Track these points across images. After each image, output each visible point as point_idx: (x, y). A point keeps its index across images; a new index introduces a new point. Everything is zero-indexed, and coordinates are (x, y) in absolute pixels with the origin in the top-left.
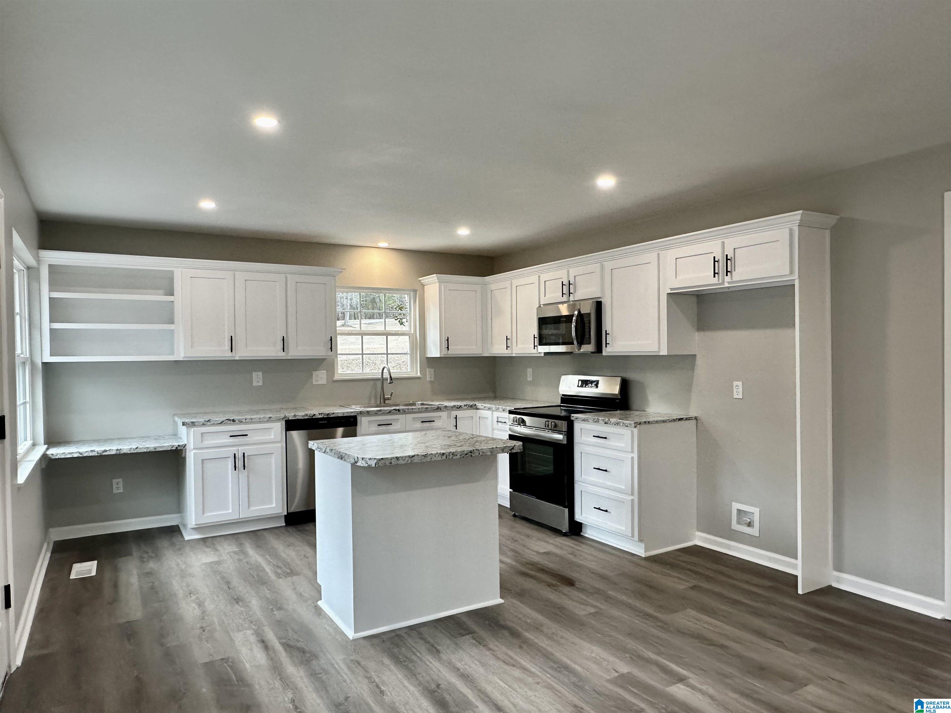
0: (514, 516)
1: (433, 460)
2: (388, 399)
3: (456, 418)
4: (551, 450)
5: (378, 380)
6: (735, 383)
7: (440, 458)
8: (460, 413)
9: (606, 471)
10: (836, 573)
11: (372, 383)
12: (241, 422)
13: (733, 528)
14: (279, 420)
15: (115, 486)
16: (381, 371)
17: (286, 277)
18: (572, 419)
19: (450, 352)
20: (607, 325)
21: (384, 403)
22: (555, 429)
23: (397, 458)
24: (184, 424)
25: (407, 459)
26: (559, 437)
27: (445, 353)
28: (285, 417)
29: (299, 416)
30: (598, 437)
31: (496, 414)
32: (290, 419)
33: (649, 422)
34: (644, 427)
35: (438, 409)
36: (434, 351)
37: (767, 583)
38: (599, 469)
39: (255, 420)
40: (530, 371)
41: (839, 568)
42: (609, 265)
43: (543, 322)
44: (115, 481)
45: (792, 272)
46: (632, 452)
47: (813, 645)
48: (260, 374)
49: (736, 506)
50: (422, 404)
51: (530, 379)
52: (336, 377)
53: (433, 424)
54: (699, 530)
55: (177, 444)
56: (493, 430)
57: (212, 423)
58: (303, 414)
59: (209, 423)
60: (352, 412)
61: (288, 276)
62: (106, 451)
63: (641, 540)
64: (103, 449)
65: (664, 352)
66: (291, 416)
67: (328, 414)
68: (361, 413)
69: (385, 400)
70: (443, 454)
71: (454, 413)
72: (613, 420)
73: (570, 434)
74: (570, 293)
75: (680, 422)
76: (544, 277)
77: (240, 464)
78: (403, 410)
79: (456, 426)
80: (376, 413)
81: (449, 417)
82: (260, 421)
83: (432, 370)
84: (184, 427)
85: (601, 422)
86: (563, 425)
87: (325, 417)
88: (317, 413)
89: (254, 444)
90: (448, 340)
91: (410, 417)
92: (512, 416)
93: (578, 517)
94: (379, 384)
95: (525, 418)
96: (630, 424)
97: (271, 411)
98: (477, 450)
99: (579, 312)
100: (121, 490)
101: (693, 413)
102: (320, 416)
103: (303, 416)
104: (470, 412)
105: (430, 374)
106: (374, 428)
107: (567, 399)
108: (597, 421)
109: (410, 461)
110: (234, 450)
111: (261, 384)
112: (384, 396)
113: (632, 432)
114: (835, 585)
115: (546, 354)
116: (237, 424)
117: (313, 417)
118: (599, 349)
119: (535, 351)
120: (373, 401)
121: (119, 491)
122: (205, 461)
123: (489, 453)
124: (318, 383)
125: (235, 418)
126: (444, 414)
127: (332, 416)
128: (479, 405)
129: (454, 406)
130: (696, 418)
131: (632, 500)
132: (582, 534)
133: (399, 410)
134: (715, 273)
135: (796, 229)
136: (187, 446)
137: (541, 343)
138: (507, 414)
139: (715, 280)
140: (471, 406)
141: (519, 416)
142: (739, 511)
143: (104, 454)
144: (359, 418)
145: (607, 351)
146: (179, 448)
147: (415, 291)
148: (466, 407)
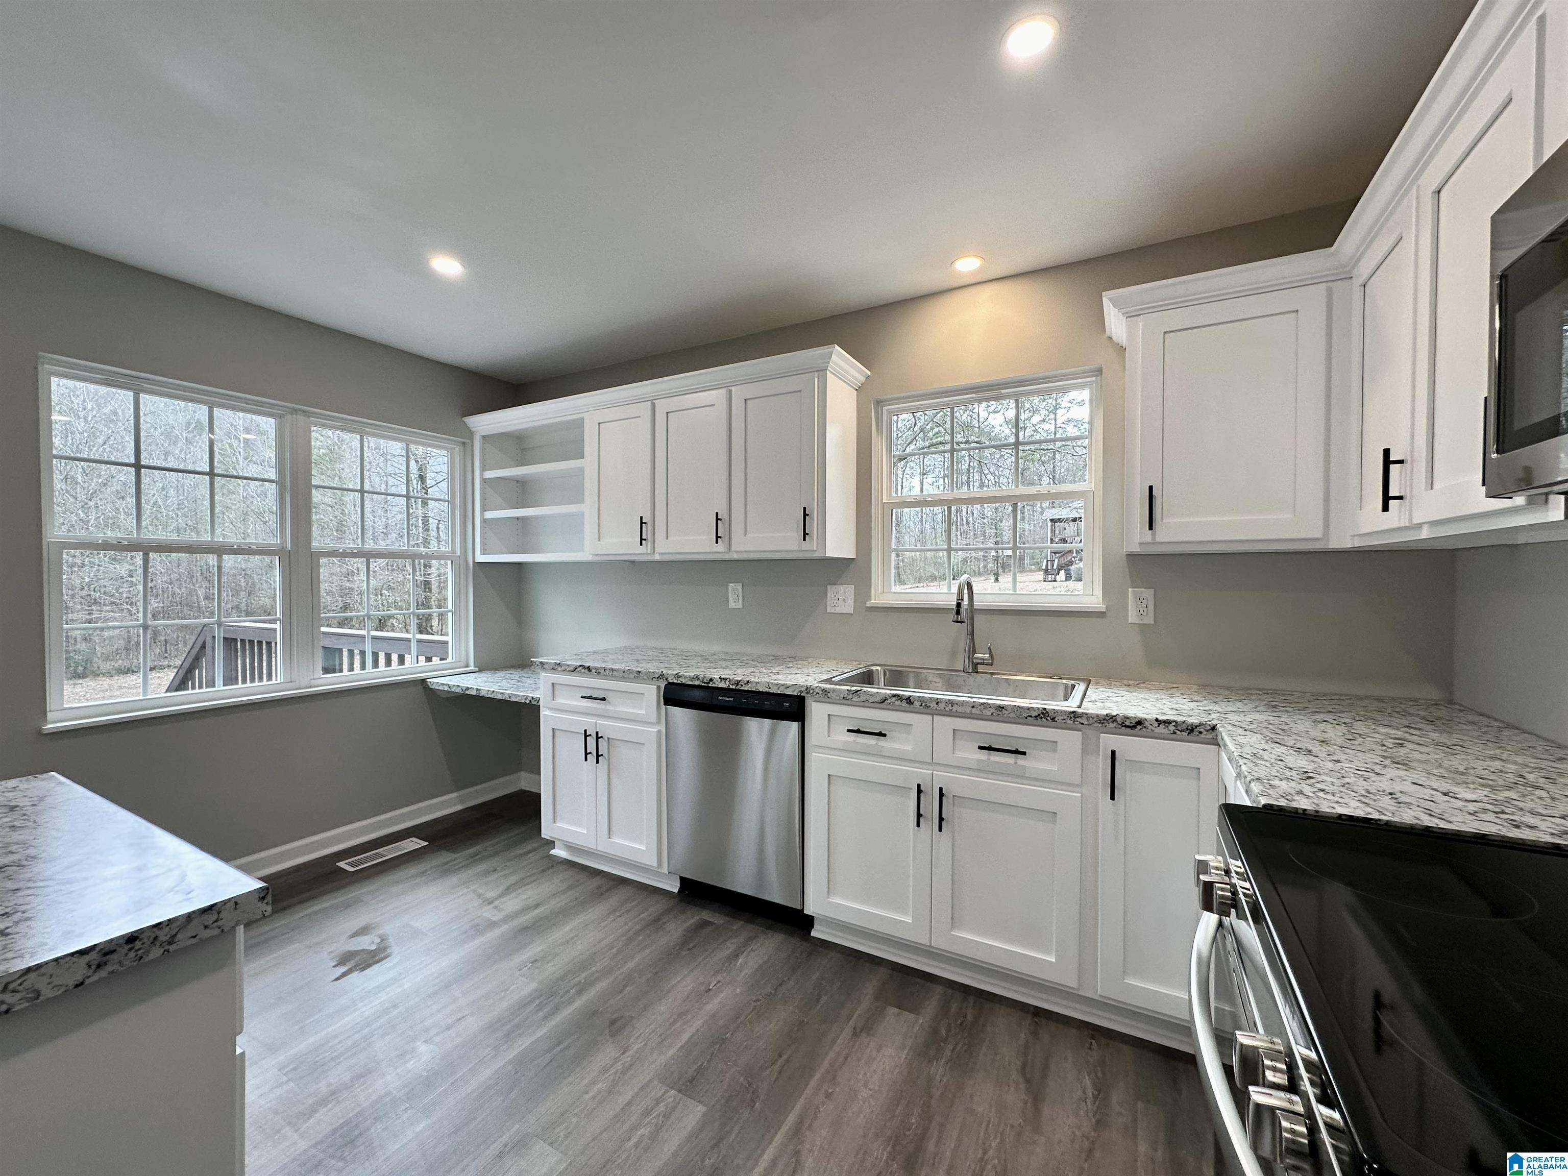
2: (984, 662)
3: (1115, 762)
8: (1133, 746)
12: (598, 673)
14: (653, 680)
17: (729, 394)
19: (1163, 537)
21: (975, 671)
27: (1142, 538)
28: (665, 675)
29: (685, 677)
32: (670, 680)
35: (1044, 716)
39: (617, 674)
48: (739, 587)
52: (881, 601)
53: (1021, 761)
55: (532, 696)
57: (562, 668)
58: (692, 674)
59: (559, 669)
60: (787, 687)
61: (733, 389)
62: (467, 688)
66: (671, 674)
67: (737, 683)
68: (809, 690)
69: (975, 663)
71: (1109, 742)
78: (927, 700)
80: (846, 699)
81: (1087, 749)
82: (625, 678)
83: (1148, 594)
87: (731, 687)
88: (716, 676)
89: (614, 719)
90: (1151, 495)
91: (945, 724)
102: (722, 685)
103: (692, 679)
105: (1136, 604)
110: (585, 722)
111: (740, 605)
112: (974, 653)
116: (594, 677)
117: (709, 683)
122: (555, 733)
124: (838, 610)
125: (591, 665)
126: (1070, 740)
127: (746, 689)
129: (1111, 718)
133: (909, 700)
136: (541, 702)
143: (466, 692)
144: (808, 703)
146: (533, 703)
147: (1099, 372)
148: (1162, 729)
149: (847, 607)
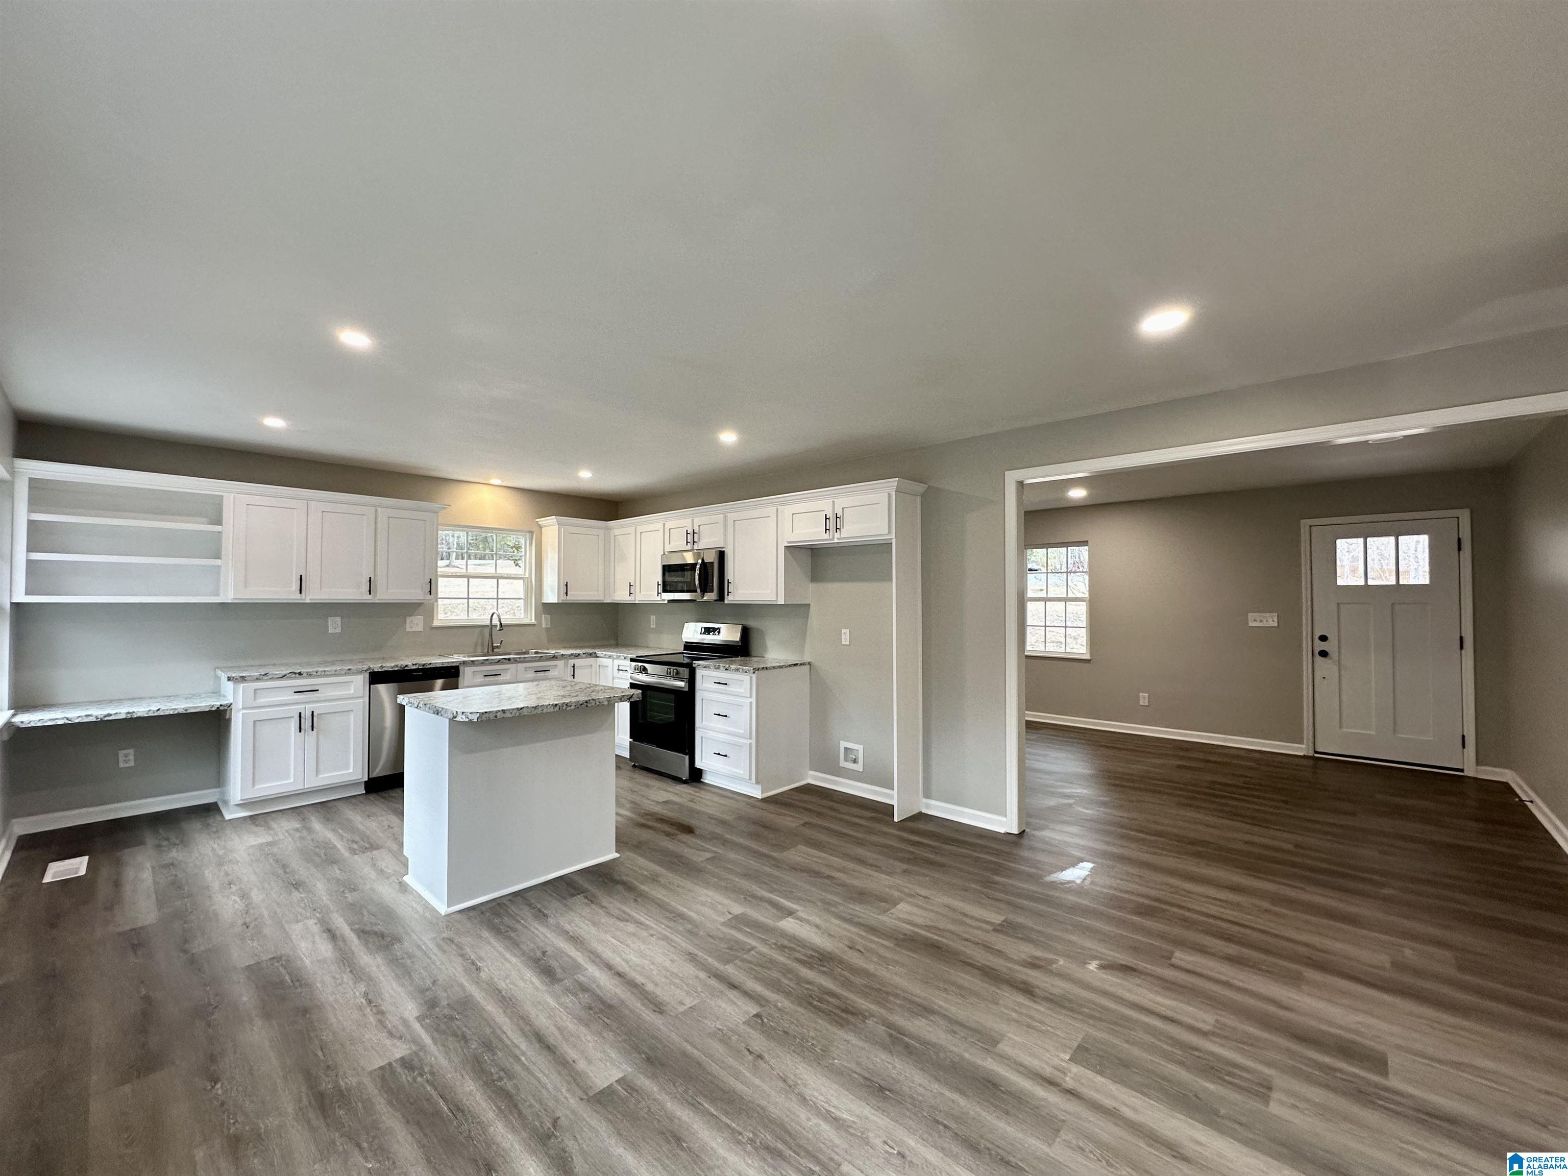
0: (634, 766)
1: (544, 711)
2: (497, 647)
3: (574, 667)
4: (672, 697)
5: (486, 626)
6: (843, 631)
7: (552, 710)
8: (578, 662)
9: (726, 716)
10: (925, 800)
11: (479, 629)
12: (310, 675)
13: (841, 765)
14: (360, 672)
15: (121, 758)
16: (489, 618)
17: (376, 511)
18: (694, 666)
19: (568, 598)
20: (729, 575)
21: (493, 651)
22: (677, 676)
23: (504, 711)
24: (229, 679)
25: (515, 711)
26: (682, 684)
27: (563, 598)
28: (370, 668)
29: (388, 667)
30: (719, 683)
31: (617, 662)
32: (376, 670)
33: (766, 668)
34: (761, 673)
35: (554, 657)
36: (551, 596)
37: (869, 814)
38: (719, 715)
39: (328, 673)
40: (653, 618)
41: (927, 794)
42: (731, 516)
43: (668, 569)
44: (122, 753)
45: (890, 532)
46: (751, 697)
47: (905, 866)
48: (338, 619)
49: (844, 744)
50: (536, 653)
51: (653, 626)
52: (436, 623)
53: (547, 673)
54: (811, 769)
55: (218, 704)
56: (613, 678)
57: (270, 677)
58: (393, 665)
59: (265, 678)
60: (453, 662)
61: (379, 509)
62: (110, 715)
63: (757, 782)
64: (105, 712)
65: (781, 601)
66: (376, 667)
67: (424, 665)
68: (464, 662)
69: (493, 648)
70: (556, 705)
71: (572, 662)
72: (733, 667)
73: (692, 681)
74: (694, 542)
75: (795, 667)
76: (669, 525)
77: (307, 724)
78: (514, 658)
79: (574, 675)
80: (483, 663)
81: (566, 665)
82: (336, 674)
83: (548, 617)
84: (231, 684)
85: (722, 668)
86: (685, 672)
87: (420, 667)
88: (410, 664)
89: (325, 701)
90: (567, 585)
91: (521, 666)
92: (634, 664)
93: (698, 764)
94: (487, 631)
95: (646, 665)
96: (749, 671)
97: (351, 661)
98: (593, 699)
99: (703, 560)
100: (132, 764)
101: (807, 659)
102: (414, 667)
103: (392, 667)
104: (591, 661)
105: (545, 622)
106: (480, 679)
107: (689, 646)
108: (718, 668)
109: (518, 714)
110: (300, 708)
111: (339, 630)
112: (492, 644)
113: (751, 677)
114: (924, 811)
115: (669, 601)
116: (305, 678)
117: (404, 668)
118: (721, 597)
119: (659, 598)
120: (479, 651)
121: (127, 765)
122: (258, 723)
123: (606, 703)
124: (413, 630)
125: (302, 670)
126: (560, 663)
127: (429, 667)
128: (599, 653)
129: (572, 654)
130: (809, 663)
131: (750, 744)
132: (702, 780)
133: (509, 659)
134: (826, 530)
135: (893, 493)
136: (233, 706)
137: (665, 591)
138: (628, 662)
139: (826, 536)
140: (591, 654)
141: (640, 664)
142: (846, 749)
143: (106, 719)
144: (461, 669)
145: (729, 599)
146: (221, 708)
147: (532, 532)
148: (584, 656)
149: (420, 628)
